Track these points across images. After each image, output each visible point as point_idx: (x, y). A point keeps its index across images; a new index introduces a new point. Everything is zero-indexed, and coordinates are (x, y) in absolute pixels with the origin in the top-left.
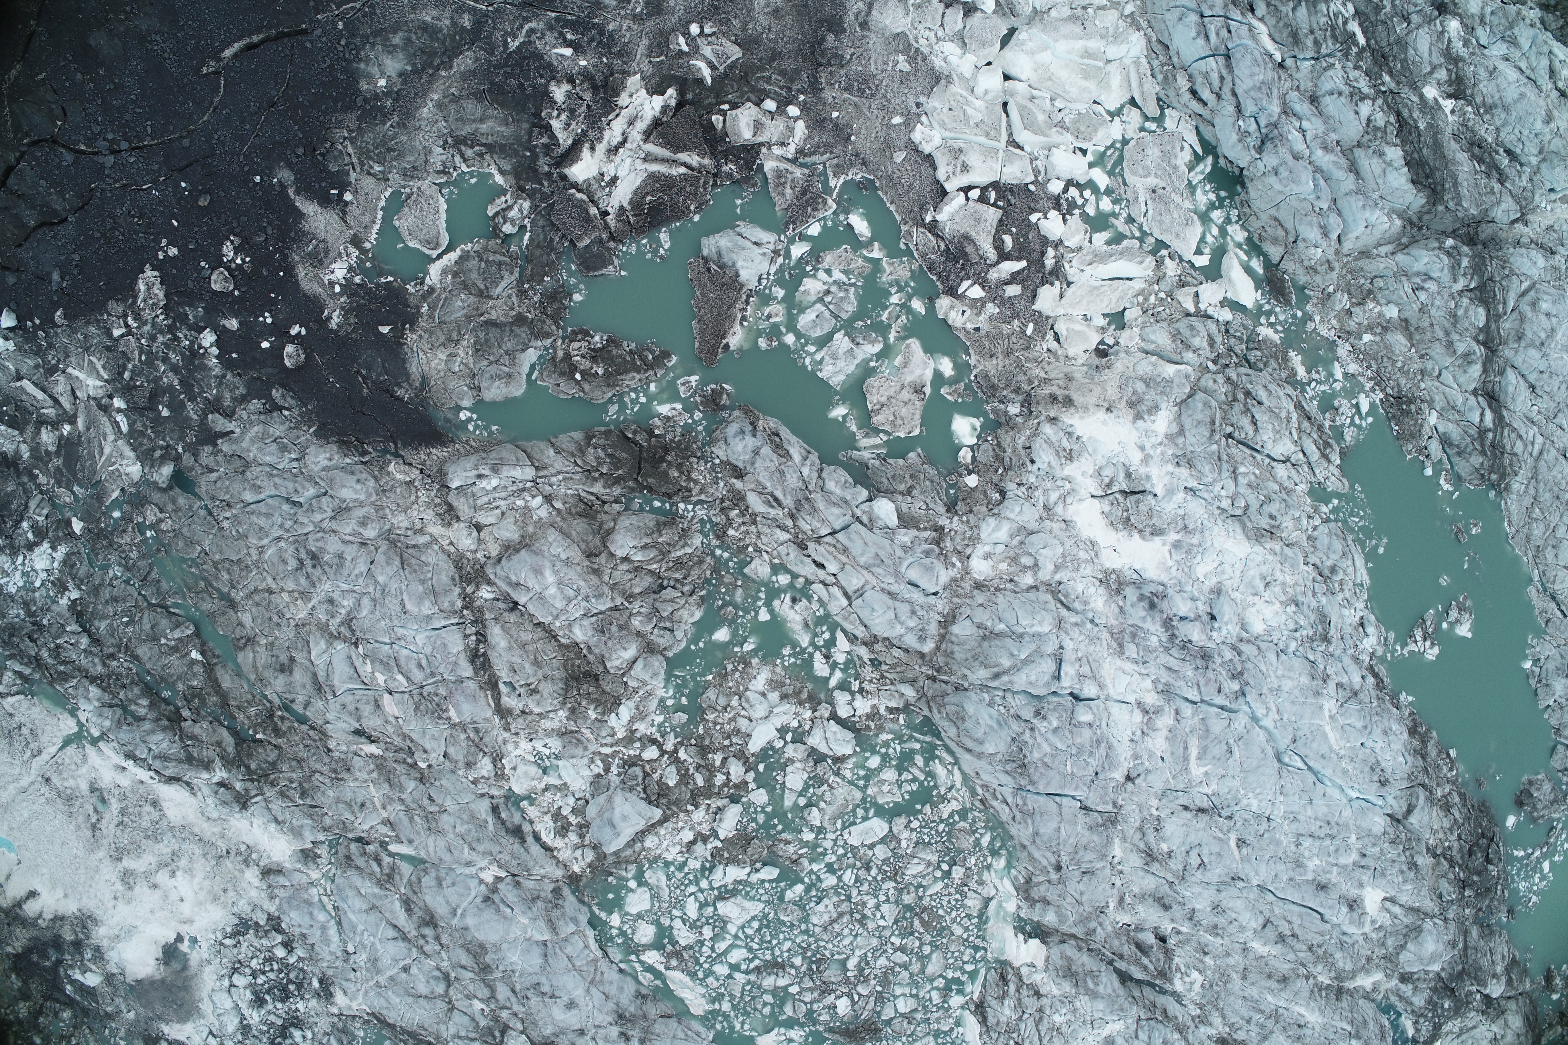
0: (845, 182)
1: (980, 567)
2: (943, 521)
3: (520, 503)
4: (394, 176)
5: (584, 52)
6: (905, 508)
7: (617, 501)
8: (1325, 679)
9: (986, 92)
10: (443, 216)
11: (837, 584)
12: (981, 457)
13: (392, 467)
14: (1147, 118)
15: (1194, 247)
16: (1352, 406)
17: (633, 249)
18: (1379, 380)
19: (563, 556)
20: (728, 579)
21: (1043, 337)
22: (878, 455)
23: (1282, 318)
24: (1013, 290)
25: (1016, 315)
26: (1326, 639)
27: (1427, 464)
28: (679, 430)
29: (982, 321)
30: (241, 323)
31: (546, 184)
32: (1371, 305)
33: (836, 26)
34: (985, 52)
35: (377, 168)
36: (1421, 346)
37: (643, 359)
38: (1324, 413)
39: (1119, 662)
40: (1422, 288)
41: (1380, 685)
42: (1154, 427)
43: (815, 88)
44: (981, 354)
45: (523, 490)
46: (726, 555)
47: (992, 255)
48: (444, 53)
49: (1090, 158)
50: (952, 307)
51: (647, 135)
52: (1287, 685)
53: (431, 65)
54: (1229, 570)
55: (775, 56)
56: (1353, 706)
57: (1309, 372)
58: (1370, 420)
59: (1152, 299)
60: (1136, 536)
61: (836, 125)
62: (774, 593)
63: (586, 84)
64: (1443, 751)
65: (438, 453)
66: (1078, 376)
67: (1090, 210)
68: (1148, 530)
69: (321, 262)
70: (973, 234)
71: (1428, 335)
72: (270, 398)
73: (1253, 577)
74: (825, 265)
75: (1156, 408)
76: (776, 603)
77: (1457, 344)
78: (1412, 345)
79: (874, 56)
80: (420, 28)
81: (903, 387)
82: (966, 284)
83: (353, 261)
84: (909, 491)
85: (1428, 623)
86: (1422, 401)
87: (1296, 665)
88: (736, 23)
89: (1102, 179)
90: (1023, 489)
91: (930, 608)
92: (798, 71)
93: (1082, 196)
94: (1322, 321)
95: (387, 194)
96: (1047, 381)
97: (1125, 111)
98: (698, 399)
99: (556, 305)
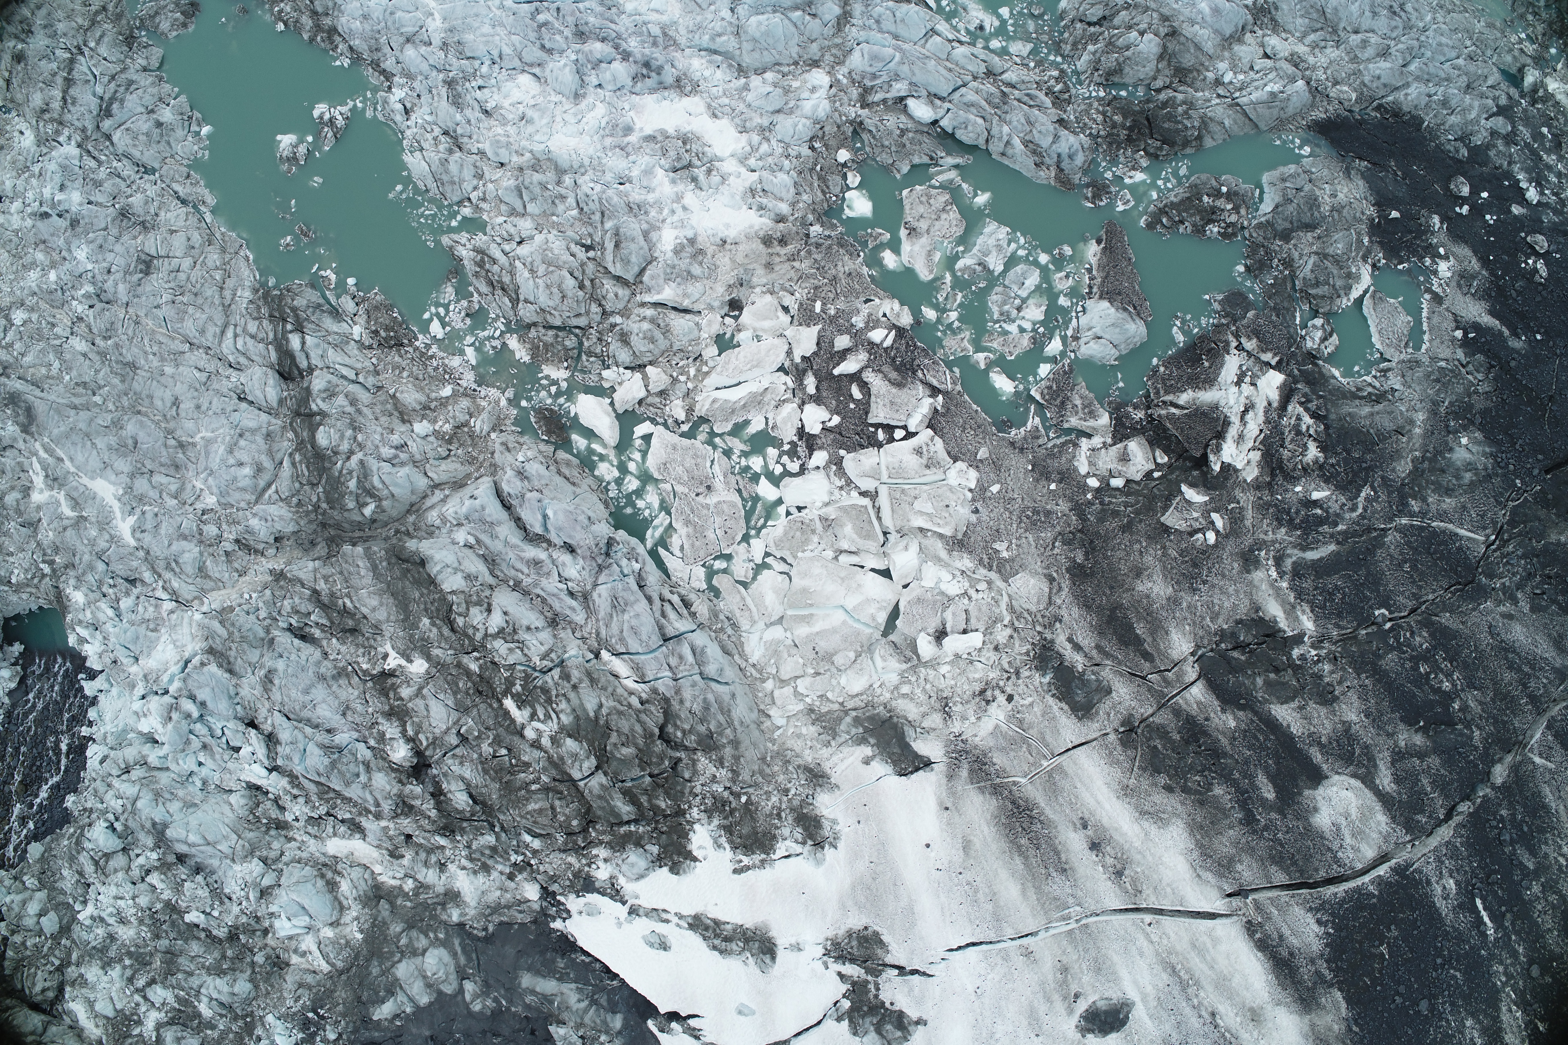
0: (1025, 424)
1: (819, 77)
2: (864, 112)
3: (1241, 77)
4: (1426, 360)
5: (1300, 501)
6: (903, 118)
7: (1158, 91)
8: (445, 46)
9: (906, 548)
10: (1373, 329)
11: (950, 41)
12: (839, 179)
13: (1354, 96)
14: (725, 571)
15: (654, 441)
16: (449, 324)
17: (1204, 321)
18: (424, 357)
19: (1197, 27)
20: (1045, 38)
21: (801, 304)
22: (936, 165)
23: (543, 394)
24: (842, 342)
25: (833, 320)
26: (450, 84)
27: (354, 289)
28: (1122, 159)
29: (865, 309)
30: (1510, 212)
31: (1296, 372)
32: (447, 428)
33: (1078, 573)
34: (914, 594)
35: (1443, 364)
36: (383, 398)
37: (1170, 218)
38: (481, 308)
39: (664, 18)
40: (397, 448)
41: (376, 65)
42: (675, 232)
43: (1079, 509)
44: (860, 275)
45: (1240, 89)
46: (1052, 58)
47: (869, 376)
48: (1423, 471)
49: (782, 510)
50: (898, 315)
51: (1227, 423)
52: (487, 29)
53: (1430, 460)
54: (568, 117)
55: (1127, 528)
56: (409, 29)
57: (504, 344)
58: (426, 316)
59: (692, 372)
60: (671, 131)
61: (1049, 479)
62: (1001, 31)
63: (1291, 466)
64: (293, 27)
65: (1319, 114)
66: (760, 271)
67: (772, 452)
68: (660, 138)
69: (1462, 276)
70: (894, 390)
71: (378, 409)
72: (1467, 146)
73: (542, 117)
74: (1027, 336)
75: (678, 251)
76: (997, 23)
77: (346, 403)
78: (393, 397)
79: (1033, 549)
80: (1453, 490)
81: (928, 232)
82: (888, 343)
83: (1435, 281)
84: (903, 132)
85: (330, 135)
86: (370, 347)
87: (481, 47)
88: (1174, 554)
89: (766, 490)
90: (793, 153)
91: (864, 27)
92: (1101, 520)
93: (784, 466)
94: (497, 402)
95: (1424, 347)
96: (792, 258)
97: (751, 574)
98: (1113, 189)
99: (1257, 257)
